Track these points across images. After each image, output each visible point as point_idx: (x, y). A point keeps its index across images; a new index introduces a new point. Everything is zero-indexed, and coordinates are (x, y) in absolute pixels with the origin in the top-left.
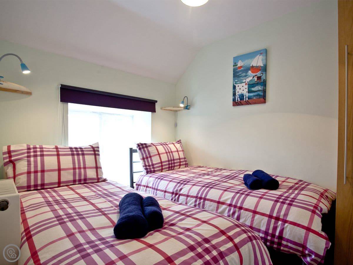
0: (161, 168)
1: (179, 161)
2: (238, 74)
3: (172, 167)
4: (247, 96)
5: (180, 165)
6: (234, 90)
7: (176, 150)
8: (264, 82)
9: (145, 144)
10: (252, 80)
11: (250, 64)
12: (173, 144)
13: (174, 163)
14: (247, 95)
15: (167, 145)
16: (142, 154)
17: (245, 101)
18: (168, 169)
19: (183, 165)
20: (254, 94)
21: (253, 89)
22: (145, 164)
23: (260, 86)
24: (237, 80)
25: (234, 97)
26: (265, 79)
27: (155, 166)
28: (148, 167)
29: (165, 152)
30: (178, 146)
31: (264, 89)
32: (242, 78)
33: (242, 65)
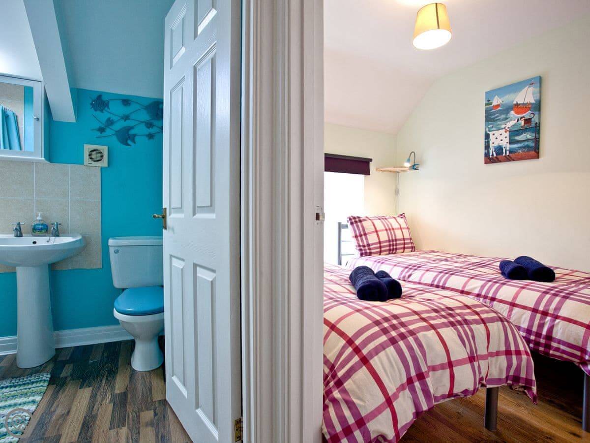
0: (379, 250)
1: (403, 242)
2: (493, 117)
3: (393, 249)
4: (508, 149)
5: (404, 248)
6: (486, 140)
7: (399, 226)
8: (536, 127)
9: (358, 217)
10: (515, 124)
11: (513, 101)
12: (395, 218)
13: (396, 245)
14: (508, 147)
15: (386, 219)
16: (355, 231)
17: (505, 156)
18: (388, 252)
19: (408, 248)
20: (520, 145)
21: (518, 138)
22: (358, 244)
23: (529, 133)
24: (491, 126)
25: (486, 151)
26: (538, 123)
27: (371, 247)
28: (362, 248)
29: (383, 228)
30: (401, 221)
31: (536, 137)
32: (500, 123)
33: (499, 103)
